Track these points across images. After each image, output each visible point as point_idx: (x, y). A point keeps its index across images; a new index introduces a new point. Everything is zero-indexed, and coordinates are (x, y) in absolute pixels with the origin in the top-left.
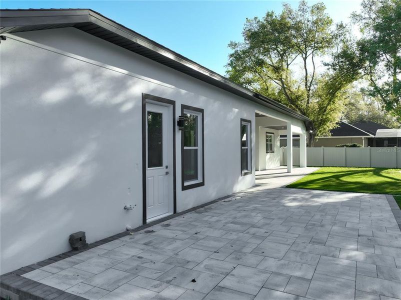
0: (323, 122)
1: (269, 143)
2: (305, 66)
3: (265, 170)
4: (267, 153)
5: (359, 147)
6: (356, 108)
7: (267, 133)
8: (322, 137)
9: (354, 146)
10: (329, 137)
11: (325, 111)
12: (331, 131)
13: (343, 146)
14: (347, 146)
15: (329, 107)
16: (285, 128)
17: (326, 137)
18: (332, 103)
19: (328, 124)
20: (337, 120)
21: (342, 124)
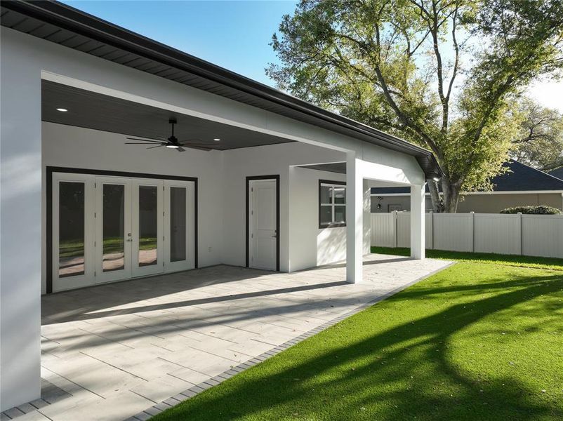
0: (474, 160)
1: (333, 205)
2: (436, 47)
3: (314, 268)
4: (321, 227)
5: (552, 213)
6: (554, 144)
7: (321, 181)
8: (475, 193)
9: (541, 211)
10: (489, 192)
11: (477, 138)
12: (493, 180)
13: (515, 212)
14: (524, 211)
15: (485, 130)
16: (341, 168)
17: (482, 193)
18: (490, 119)
19: (485, 165)
20: (504, 157)
21: (515, 166)
